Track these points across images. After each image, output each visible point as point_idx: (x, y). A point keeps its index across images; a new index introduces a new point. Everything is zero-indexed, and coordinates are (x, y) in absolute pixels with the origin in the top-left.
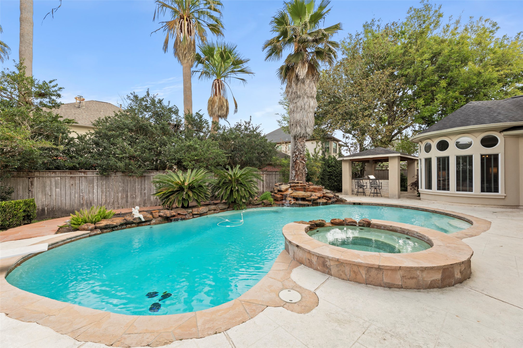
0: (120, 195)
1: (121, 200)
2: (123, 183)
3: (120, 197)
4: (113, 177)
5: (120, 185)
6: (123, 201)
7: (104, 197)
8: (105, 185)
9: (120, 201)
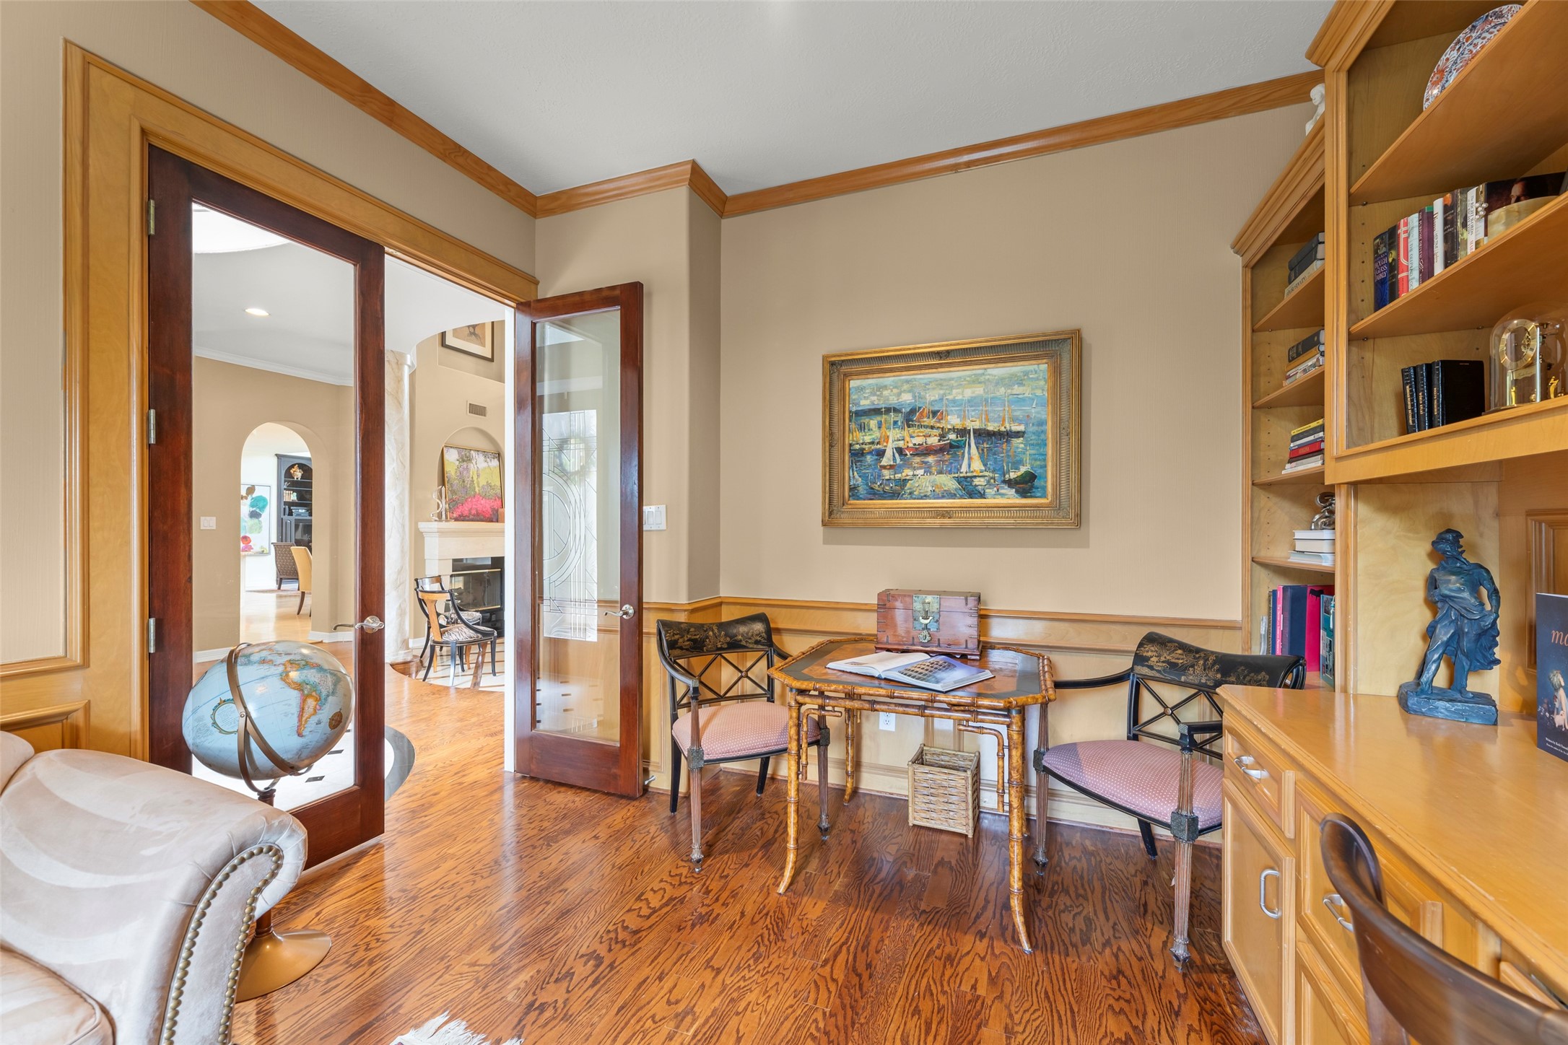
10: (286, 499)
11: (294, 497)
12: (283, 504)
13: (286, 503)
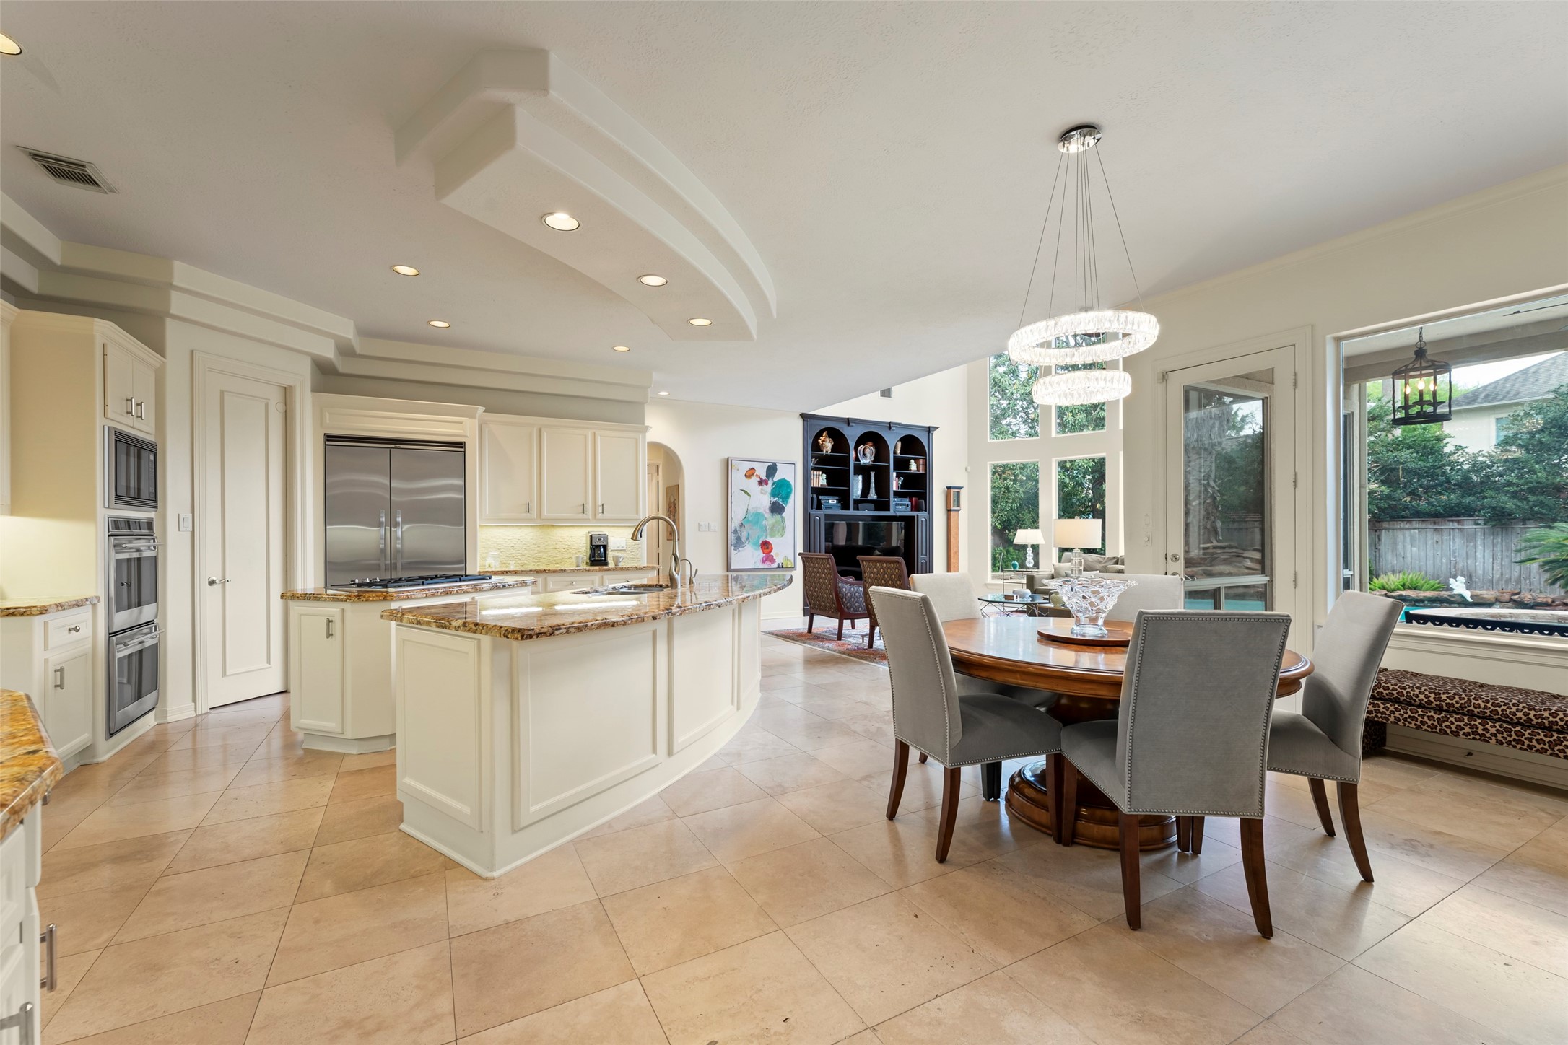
10: (814, 483)
11: (821, 481)
12: (810, 490)
13: (813, 490)
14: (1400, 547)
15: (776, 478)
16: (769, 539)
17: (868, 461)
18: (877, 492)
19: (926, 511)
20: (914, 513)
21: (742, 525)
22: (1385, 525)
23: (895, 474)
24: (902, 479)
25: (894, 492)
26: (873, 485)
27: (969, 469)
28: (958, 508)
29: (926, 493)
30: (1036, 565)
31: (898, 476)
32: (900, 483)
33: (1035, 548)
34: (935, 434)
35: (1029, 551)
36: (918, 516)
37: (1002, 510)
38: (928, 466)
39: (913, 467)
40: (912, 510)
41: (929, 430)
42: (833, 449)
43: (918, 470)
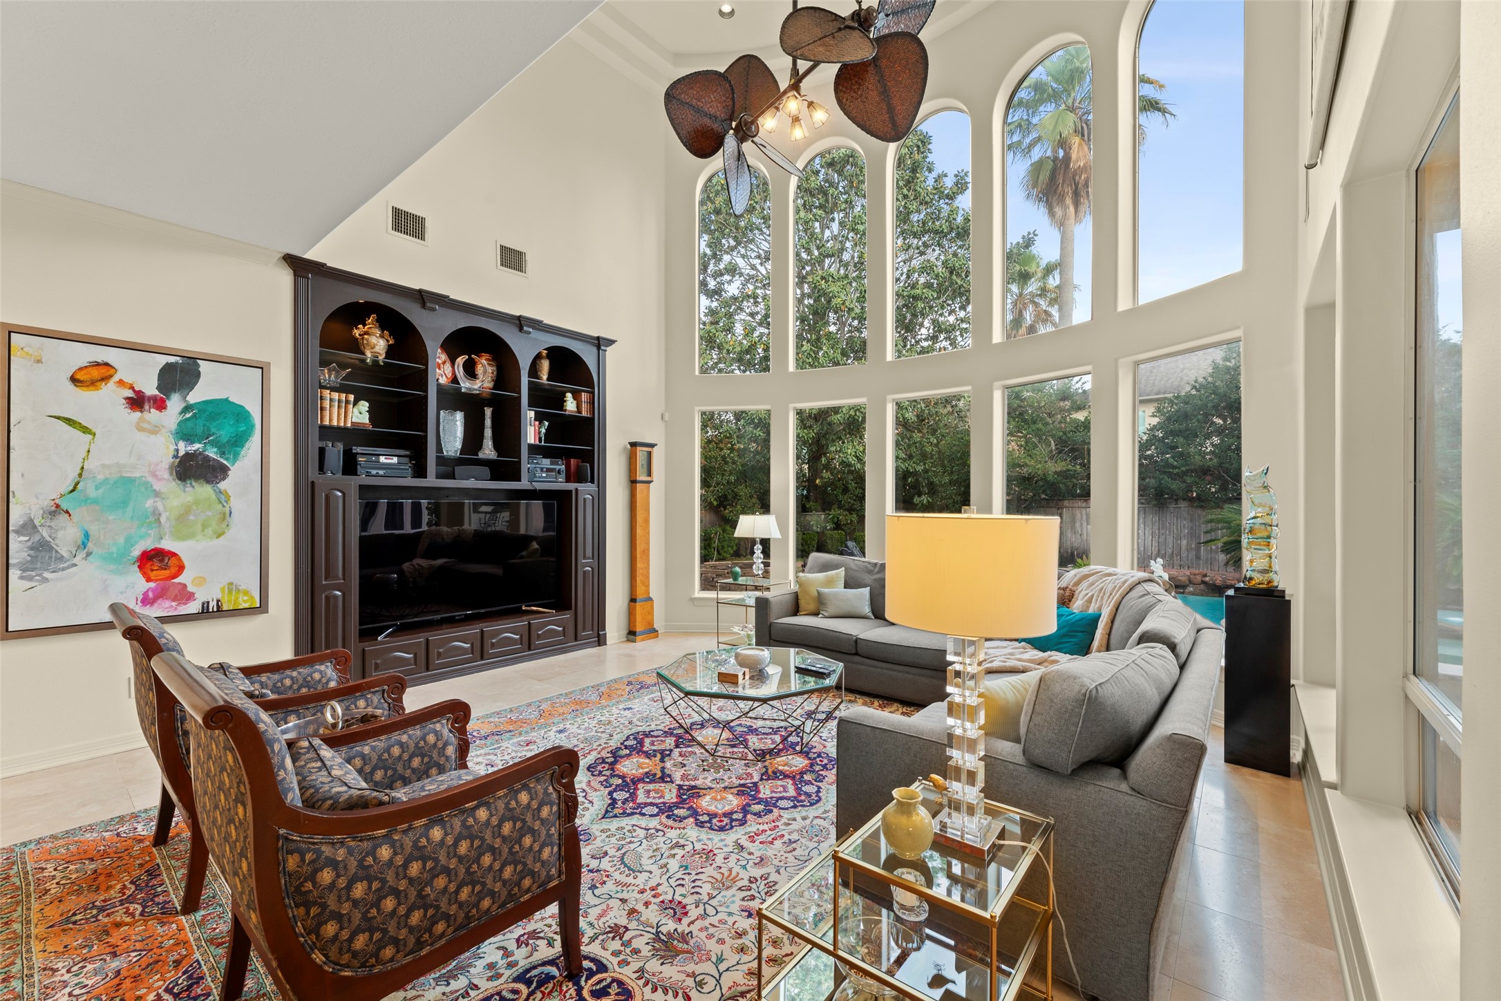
0: (1184, 542)
1: (1186, 554)
2: (1191, 521)
3: (1184, 548)
4: (1172, 509)
5: (1184, 525)
6: (1190, 556)
7: (1155, 544)
8: (1157, 524)
9: (1184, 555)
10: (333, 417)
12: (314, 434)
13: (328, 432)
14: (1078, 525)
15: (195, 397)
16: (167, 545)
17: (476, 387)
18: (497, 446)
19: (592, 481)
20: (571, 486)
21: (56, 510)
22: (1066, 503)
23: (531, 414)
24: (547, 423)
25: (530, 446)
26: (488, 433)
27: (667, 417)
28: (648, 479)
29: (593, 450)
30: (766, 574)
31: (539, 418)
32: (543, 431)
33: (765, 543)
34: (610, 352)
35: (758, 549)
36: (577, 490)
37: (718, 484)
38: (596, 404)
39: (570, 405)
40: (568, 480)
41: (600, 343)
42: (390, 352)
43: (579, 411)
